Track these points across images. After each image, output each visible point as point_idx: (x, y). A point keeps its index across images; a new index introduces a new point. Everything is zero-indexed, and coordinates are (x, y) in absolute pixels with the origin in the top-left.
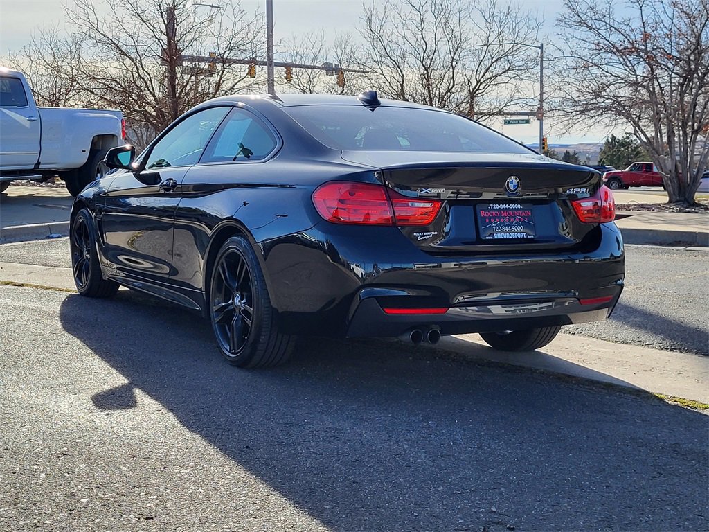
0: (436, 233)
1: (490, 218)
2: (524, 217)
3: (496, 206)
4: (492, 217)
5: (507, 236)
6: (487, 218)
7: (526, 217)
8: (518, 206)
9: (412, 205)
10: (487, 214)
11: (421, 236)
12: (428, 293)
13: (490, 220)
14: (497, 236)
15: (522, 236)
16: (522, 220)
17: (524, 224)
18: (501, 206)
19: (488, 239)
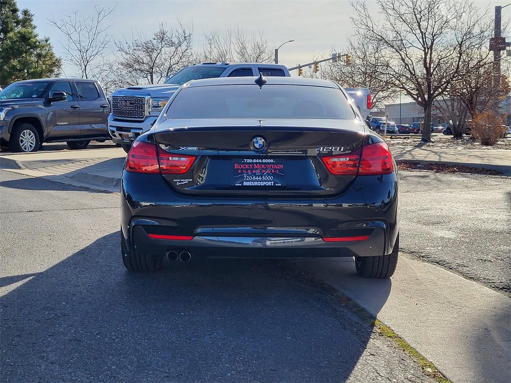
0: (191, 180)
1: (242, 170)
2: (275, 170)
3: (250, 161)
4: (244, 169)
5: (256, 184)
6: (239, 169)
7: (278, 169)
8: (272, 161)
9: (172, 159)
10: (240, 166)
11: (179, 182)
12: (175, 224)
13: (242, 171)
14: (245, 184)
15: (269, 184)
16: (273, 171)
17: (274, 174)
18: (255, 161)
19: (237, 186)
